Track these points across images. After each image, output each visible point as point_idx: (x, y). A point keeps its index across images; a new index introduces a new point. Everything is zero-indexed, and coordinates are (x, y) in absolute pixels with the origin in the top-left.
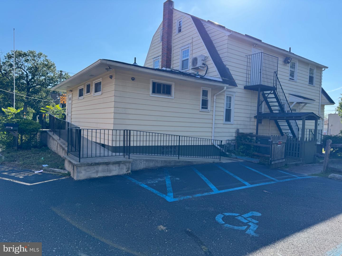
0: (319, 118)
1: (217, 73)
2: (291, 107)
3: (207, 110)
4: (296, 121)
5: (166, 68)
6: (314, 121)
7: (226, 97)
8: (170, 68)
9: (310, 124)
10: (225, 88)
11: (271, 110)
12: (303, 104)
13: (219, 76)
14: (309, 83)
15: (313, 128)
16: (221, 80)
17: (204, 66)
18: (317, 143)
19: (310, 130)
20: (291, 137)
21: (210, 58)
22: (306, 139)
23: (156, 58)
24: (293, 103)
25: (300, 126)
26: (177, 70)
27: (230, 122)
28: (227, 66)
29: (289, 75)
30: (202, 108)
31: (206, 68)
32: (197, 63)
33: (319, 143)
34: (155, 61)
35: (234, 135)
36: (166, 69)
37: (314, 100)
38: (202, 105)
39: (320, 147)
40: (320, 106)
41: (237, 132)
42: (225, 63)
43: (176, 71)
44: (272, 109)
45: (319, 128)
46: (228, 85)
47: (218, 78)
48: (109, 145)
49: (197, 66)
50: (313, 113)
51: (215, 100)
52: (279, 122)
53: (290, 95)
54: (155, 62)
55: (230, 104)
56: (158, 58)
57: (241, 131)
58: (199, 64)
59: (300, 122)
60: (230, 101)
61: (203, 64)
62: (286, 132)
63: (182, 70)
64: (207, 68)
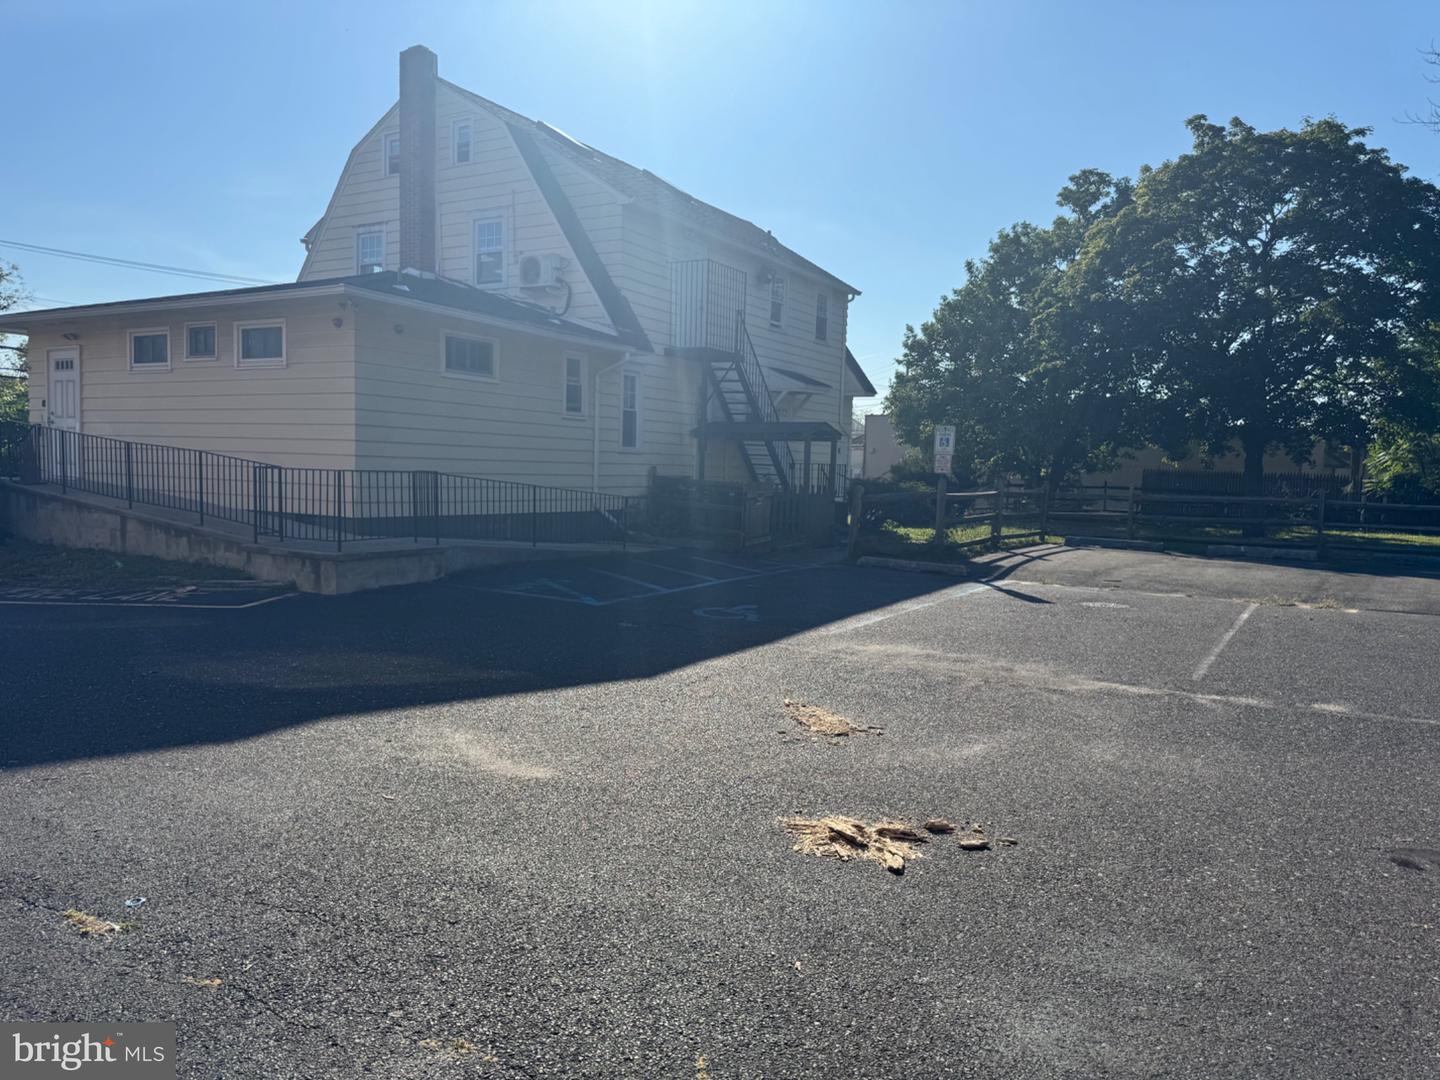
0: (839, 435)
1: (601, 309)
2: (775, 404)
3: (577, 413)
4: (790, 443)
5: (421, 269)
6: (829, 443)
7: (622, 379)
8: (432, 270)
9: (821, 451)
10: (627, 355)
11: (729, 415)
12: (803, 397)
13: (608, 320)
14: (817, 337)
15: (827, 460)
16: (613, 333)
17: (559, 285)
18: (836, 499)
19: (821, 467)
20: (777, 485)
21: (577, 265)
22: (813, 487)
23: (368, 229)
24: (780, 392)
25: (799, 457)
26: (461, 282)
27: (635, 446)
28: (624, 293)
29: (768, 315)
30: (568, 409)
31: (566, 292)
32: (538, 275)
33: (840, 500)
34: (362, 236)
35: (644, 482)
36: (421, 275)
37: (828, 383)
38: (568, 401)
39: (843, 510)
40: (842, 399)
41: (653, 475)
42: (617, 282)
43: (456, 284)
44: (733, 412)
45: (840, 461)
46: (633, 350)
47: (604, 325)
48: (347, 516)
49: (541, 283)
50: (826, 424)
51: (597, 387)
52: (747, 447)
53: (772, 372)
54: (363, 239)
55: (633, 397)
56: (377, 228)
57: (661, 472)
58: (546, 278)
59: (798, 447)
60: (633, 389)
61: (559, 280)
62: (766, 472)
63: (479, 283)
64: (570, 293)
